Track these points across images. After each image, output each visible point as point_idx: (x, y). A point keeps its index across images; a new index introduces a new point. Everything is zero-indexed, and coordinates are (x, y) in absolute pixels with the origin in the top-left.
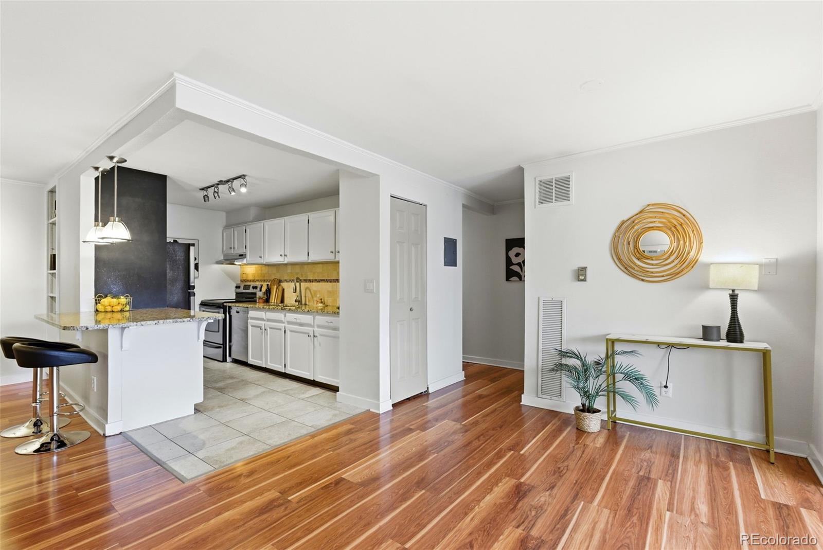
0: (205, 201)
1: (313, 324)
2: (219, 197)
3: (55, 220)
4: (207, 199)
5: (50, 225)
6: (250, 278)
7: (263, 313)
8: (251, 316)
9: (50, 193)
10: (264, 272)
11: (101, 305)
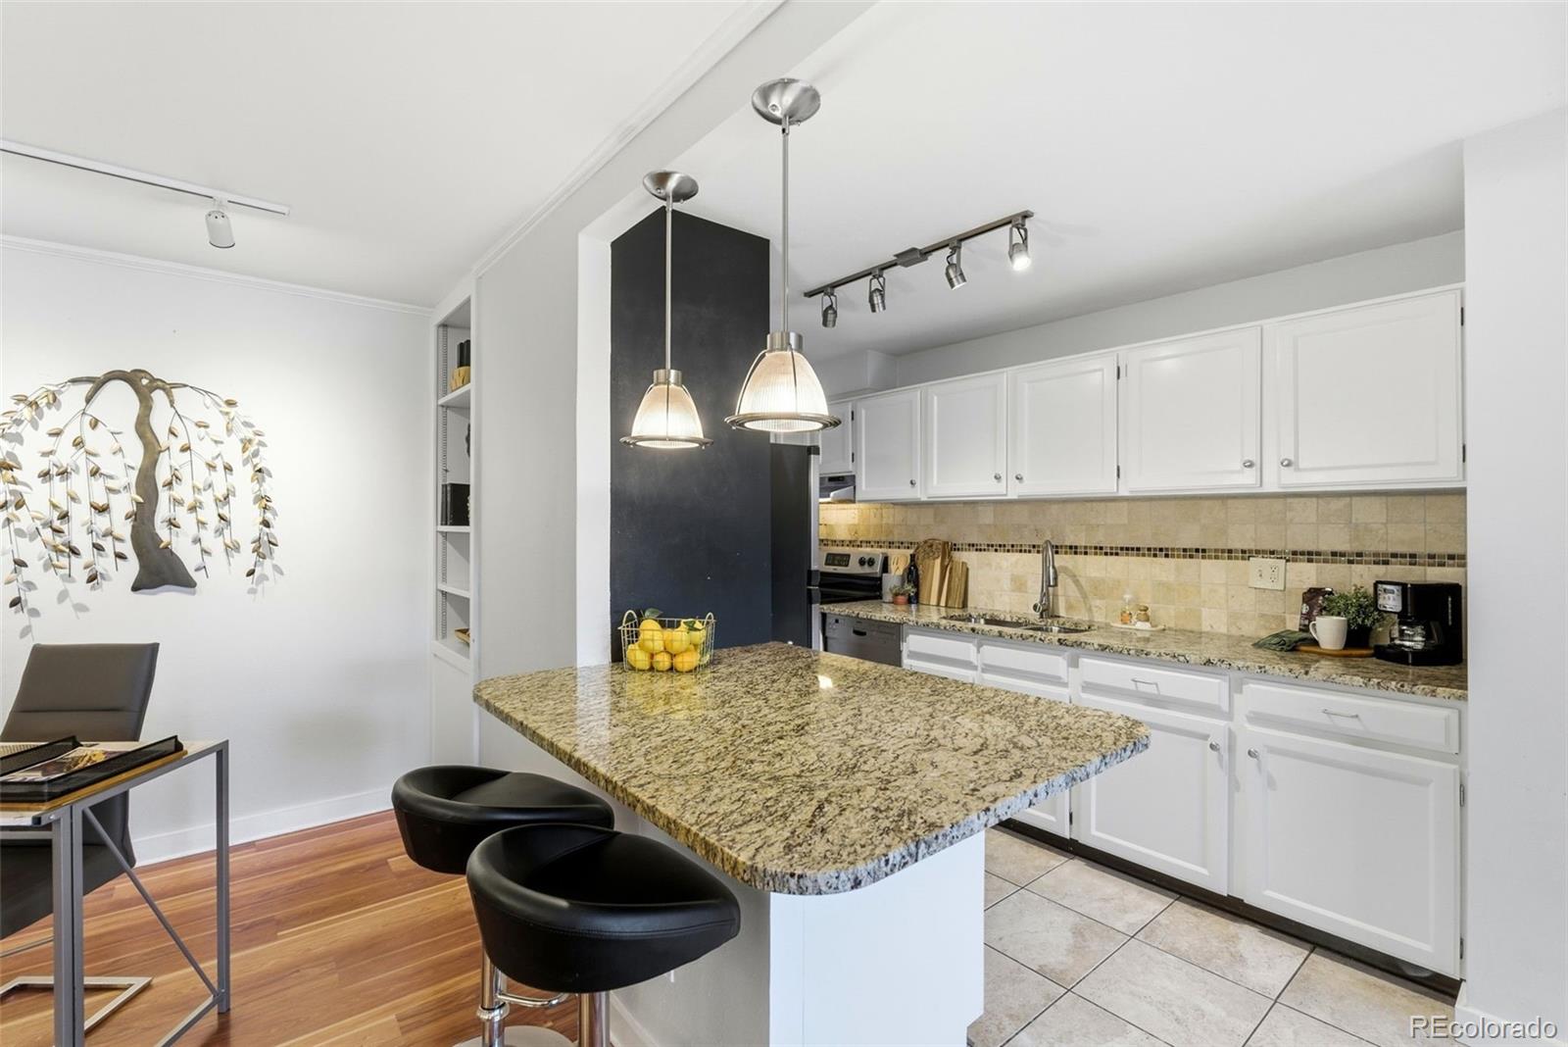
0: (825, 324)
1: (1225, 707)
2: (884, 308)
3: (468, 393)
4: (830, 317)
5: (440, 408)
6: (842, 534)
7: (971, 648)
8: (912, 649)
9: (441, 329)
10: (891, 521)
11: (642, 647)
